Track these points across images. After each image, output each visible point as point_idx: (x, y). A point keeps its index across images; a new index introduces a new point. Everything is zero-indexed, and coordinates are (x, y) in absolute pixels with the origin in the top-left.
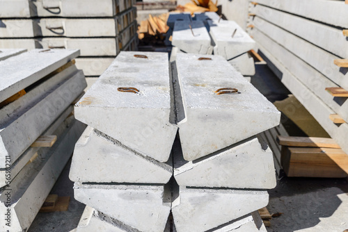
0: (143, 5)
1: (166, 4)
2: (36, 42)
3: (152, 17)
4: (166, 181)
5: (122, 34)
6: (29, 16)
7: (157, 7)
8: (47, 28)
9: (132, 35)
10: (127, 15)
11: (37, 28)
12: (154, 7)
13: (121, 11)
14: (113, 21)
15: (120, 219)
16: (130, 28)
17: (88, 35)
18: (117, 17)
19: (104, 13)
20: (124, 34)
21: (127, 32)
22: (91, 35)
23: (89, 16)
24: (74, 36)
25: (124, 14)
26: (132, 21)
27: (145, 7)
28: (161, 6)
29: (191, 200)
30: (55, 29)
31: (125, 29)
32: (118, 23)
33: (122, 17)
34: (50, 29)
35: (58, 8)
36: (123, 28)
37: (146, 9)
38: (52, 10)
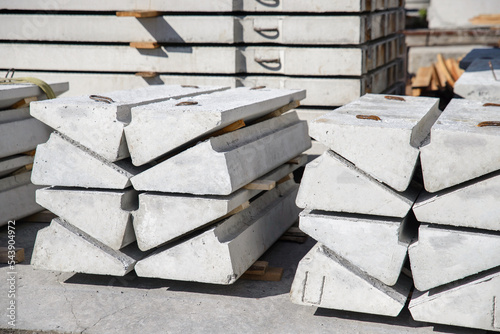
0: (428, 35)
1: (481, 34)
2: (237, 81)
3: (444, 60)
4: (403, 214)
5: (373, 75)
6: (232, 42)
7: (460, 39)
8: (256, 60)
9: (392, 82)
10: (384, 45)
11: (241, 61)
12: (452, 40)
13: (373, 37)
14: (358, 52)
15: (348, 258)
16: (389, 69)
17: (318, 74)
18: (366, 47)
19: (345, 40)
20: (376, 76)
21: (382, 74)
22: (322, 74)
23: (322, 43)
24: (296, 74)
25: (380, 44)
26: (393, 57)
27: (433, 40)
28: (467, 39)
29: (432, 240)
30: (267, 62)
31: (378, 68)
32: (367, 56)
33: (374, 47)
34: (260, 63)
35: (276, 30)
36: (374, 67)
37: (435, 45)
38: (267, 33)
